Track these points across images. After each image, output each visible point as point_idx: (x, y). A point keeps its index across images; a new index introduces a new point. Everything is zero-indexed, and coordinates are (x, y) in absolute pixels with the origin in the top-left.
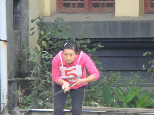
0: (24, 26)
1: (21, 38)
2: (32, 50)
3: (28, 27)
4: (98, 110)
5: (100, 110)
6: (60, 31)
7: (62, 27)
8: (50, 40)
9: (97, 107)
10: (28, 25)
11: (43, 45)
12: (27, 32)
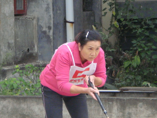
0: (98, 6)
1: (94, 19)
2: (105, 30)
3: (101, 7)
4: (147, 91)
5: (149, 91)
6: (131, 11)
7: (133, 7)
8: (124, 21)
9: (149, 87)
10: (101, 5)
11: (115, 25)
12: (100, 13)
